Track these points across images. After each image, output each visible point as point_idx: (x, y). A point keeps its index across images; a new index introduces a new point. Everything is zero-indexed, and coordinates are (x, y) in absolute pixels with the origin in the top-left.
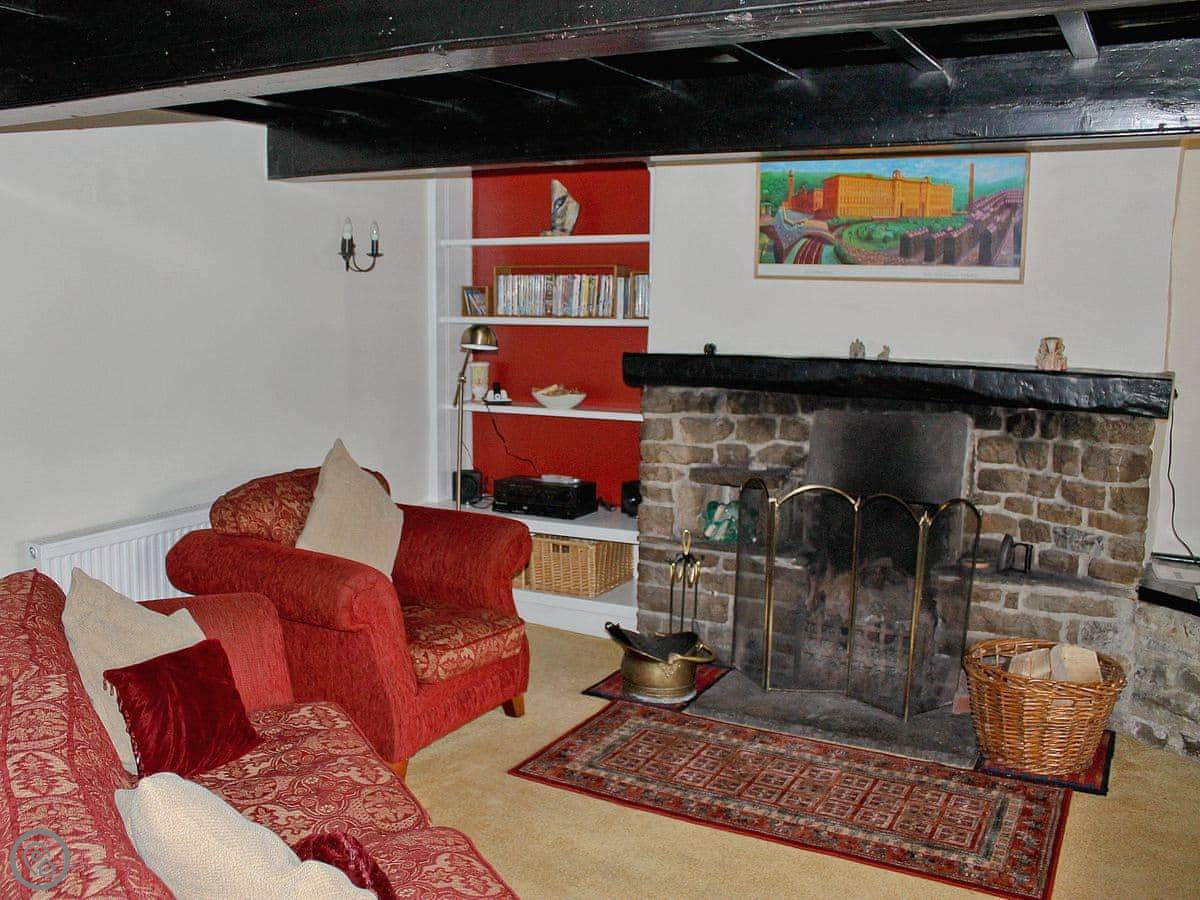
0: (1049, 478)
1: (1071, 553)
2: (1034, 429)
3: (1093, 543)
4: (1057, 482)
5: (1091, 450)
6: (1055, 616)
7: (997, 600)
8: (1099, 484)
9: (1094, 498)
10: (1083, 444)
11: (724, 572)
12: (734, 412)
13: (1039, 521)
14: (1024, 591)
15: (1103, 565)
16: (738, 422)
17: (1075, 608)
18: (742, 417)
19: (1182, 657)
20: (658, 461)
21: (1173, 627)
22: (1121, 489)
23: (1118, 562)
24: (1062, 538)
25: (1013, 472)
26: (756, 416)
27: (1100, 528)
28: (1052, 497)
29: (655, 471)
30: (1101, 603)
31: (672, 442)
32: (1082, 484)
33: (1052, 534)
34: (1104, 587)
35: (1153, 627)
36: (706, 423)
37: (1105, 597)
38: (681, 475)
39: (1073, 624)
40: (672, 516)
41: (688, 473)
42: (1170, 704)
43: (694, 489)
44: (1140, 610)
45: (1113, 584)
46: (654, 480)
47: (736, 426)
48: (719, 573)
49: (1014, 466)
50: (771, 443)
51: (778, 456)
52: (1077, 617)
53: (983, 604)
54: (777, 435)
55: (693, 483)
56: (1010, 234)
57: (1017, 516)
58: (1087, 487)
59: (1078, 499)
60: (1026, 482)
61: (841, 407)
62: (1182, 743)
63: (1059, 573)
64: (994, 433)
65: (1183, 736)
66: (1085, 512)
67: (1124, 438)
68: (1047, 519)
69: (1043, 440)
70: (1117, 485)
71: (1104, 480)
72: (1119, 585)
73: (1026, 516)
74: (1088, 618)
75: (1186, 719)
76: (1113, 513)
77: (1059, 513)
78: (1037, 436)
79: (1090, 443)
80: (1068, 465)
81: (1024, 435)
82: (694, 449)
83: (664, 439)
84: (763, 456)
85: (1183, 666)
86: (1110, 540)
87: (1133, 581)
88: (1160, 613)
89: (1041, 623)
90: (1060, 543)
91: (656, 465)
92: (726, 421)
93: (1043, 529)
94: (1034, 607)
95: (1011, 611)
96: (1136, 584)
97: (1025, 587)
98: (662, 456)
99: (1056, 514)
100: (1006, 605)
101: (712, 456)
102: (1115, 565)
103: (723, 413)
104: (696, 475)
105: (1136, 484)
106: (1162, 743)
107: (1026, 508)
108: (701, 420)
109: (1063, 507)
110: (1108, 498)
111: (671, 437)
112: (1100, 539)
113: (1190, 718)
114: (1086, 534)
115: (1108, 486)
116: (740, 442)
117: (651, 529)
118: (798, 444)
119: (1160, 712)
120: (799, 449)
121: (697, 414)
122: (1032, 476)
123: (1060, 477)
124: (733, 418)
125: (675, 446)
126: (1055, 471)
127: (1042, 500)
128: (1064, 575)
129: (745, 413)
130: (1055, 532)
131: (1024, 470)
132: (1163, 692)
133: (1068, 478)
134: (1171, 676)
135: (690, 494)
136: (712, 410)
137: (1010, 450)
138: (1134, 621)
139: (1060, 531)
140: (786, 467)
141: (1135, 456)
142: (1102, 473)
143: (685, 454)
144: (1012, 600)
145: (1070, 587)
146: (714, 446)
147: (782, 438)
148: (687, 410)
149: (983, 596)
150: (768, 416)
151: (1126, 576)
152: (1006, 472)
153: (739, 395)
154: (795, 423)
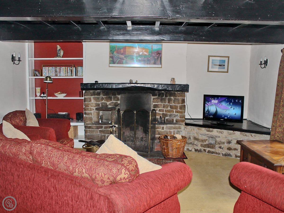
0: (167, 105)
1: (172, 118)
2: (164, 96)
3: (176, 116)
4: (169, 105)
5: (175, 99)
6: (171, 130)
7: (160, 128)
8: (177, 105)
9: (176, 108)
10: (173, 98)
11: (104, 129)
12: (104, 95)
13: (165, 113)
14: (165, 126)
15: (178, 120)
16: (105, 97)
17: (174, 128)
18: (105, 96)
19: (193, 134)
20: (88, 107)
21: (191, 129)
22: (181, 105)
23: (181, 119)
24: (170, 116)
25: (160, 104)
26: (108, 96)
27: (177, 113)
28: (168, 108)
29: (88, 109)
30: (179, 127)
31: (91, 102)
32: (174, 105)
33: (168, 115)
34: (179, 124)
35: (188, 130)
36: (98, 98)
37: (179, 126)
38: (93, 109)
39: (174, 131)
40: (92, 119)
41: (95, 109)
42: (192, 143)
43: (96, 112)
44: (185, 127)
45: (180, 123)
46: (88, 111)
47: (104, 99)
48: (103, 130)
49: (160, 103)
50: (111, 102)
51: (113, 104)
52: (175, 130)
53: (158, 130)
54: (112, 100)
55: (96, 111)
56: (159, 59)
57: (161, 113)
58: (175, 106)
59: (173, 108)
60: (163, 106)
61: (126, 93)
62: (194, 150)
63: (171, 122)
64: (156, 97)
65: (194, 148)
66: (174, 110)
67: (181, 96)
68: (167, 112)
69: (166, 98)
70: (180, 105)
71: (178, 104)
72: (182, 123)
73: (163, 112)
74: (177, 130)
75: (195, 145)
76: (180, 110)
77: (170, 111)
78: (164, 97)
79: (174, 97)
80: (171, 102)
81: (162, 97)
82: (96, 104)
83: (89, 102)
84: (110, 104)
85: (194, 136)
86: (180, 115)
87: (184, 122)
88: (189, 127)
89: (168, 132)
90: (170, 117)
91: (88, 108)
92: (102, 97)
93: (166, 115)
94: (167, 129)
95: (163, 130)
96: (184, 123)
97: (165, 125)
98: (89, 105)
99: (169, 111)
100: (162, 129)
101: (100, 105)
102: (181, 120)
103: (101, 96)
104: (97, 109)
105: (183, 104)
106: (191, 151)
107: (163, 111)
108: (97, 97)
109: (170, 110)
110: (179, 107)
111: (91, 101)
112: (178, 115)
113: (196, 145)
114: (175, 114)
115: (178, 105)
116: (105, 102)
117: (87, 122)
118: (117, 102)
119: (191, 145)
120: (117, 103)
121: (96, 96)
122: (164, 105)
123: (169, 104)
124: (104, 97)
125: (92, 103)
126: (168, 103)
127: (166, 109)
128: (171, 123)
129: (106, 96)
130: (169, 115)
131: (162, 104)
132: (191, 141)
133: (171, 104)
134: (192, 138)
135: (96, 113)
136: (99, 95)
137: (159, 100)
138: (184, 129)
139: (170, 115)
140: (114, 106)
141: (183, 99)
142: (177, 103)
143: (94, 105)
144: (163, 128)
145: (173, 125)
146: (100, 103)
147: (114, 101)
148: (94, 95)
149: (158, 128)
150: (110, 96)
151: (183, 121)
152: (159, 104)
153: (105, 92)
154: (116, 97)
